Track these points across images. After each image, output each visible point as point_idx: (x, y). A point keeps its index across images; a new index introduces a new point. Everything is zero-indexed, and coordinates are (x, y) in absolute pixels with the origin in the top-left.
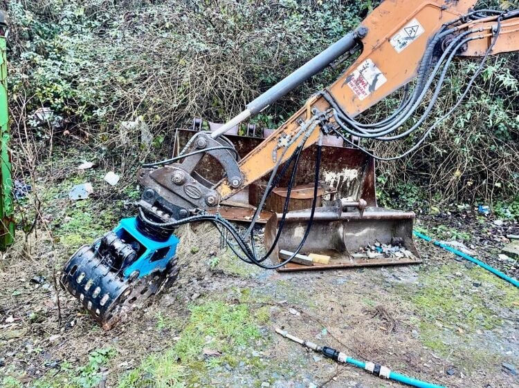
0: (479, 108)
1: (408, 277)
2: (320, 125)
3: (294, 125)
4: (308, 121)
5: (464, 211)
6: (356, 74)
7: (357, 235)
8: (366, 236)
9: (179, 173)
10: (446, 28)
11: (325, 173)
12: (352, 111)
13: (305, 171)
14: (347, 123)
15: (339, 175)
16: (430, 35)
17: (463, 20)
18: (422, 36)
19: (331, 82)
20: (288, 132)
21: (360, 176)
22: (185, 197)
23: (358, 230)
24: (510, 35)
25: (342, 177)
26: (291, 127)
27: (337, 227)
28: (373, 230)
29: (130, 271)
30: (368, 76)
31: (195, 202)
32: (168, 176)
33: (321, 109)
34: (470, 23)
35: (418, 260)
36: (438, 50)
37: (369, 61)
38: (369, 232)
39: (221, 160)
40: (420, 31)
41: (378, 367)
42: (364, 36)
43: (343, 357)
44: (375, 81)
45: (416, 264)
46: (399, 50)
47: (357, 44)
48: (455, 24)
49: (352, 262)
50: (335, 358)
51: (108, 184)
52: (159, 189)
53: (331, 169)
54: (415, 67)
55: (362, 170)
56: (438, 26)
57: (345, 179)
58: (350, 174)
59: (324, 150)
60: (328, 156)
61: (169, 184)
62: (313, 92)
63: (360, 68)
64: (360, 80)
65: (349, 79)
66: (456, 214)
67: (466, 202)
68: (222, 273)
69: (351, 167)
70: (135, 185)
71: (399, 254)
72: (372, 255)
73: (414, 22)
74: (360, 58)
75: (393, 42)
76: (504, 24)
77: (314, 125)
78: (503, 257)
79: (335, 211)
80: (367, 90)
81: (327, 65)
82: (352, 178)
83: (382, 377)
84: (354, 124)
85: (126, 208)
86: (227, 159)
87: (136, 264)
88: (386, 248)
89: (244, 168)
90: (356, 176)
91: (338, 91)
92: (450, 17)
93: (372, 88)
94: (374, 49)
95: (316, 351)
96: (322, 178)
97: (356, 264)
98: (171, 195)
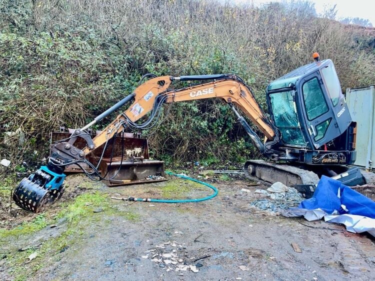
0: (188, 120)
1: (163, 184)
2: (122, 125)
3: (113, 125)
4: (118, 124)
5: (189, 165)
6: (134, 108)
7: (142, 173)
8: (145, 173)
9: (68, 145)
10: (160, 94)
11: (126, 151)
12: (133, 120)
13: (117, 150)
14: (132, 124)
15: (133, 151)
16: (156, 96)
17: (165, 92)
18: (153, 97)
19: (126, 110)
20: (111, 128)
21: (143, 151)
22: (70, 154)
23: (142, 171)
24: (179, 96)
25: (134, 152)
26: (112, 126)
27: (133, 169)
28: (148, 170)
29: (48, 185)
30: (138, 109)
31: (75, 156)
32: (63, 147)
33: (123, 120)
34: (167, 93)
35: (166, 179)
36: (158, 100)
37: (138, 104)
38: (147, 172)
39: (85, 139)
40: (152, 95)
41: (147, 199)
42: (135, 96)
43: (136, 199)
44: (140, 110)
45: (166, 181)
46: (147, 101)
47: (133, 98)
48: (162, 93)
49: (140, 181)
50: (133, 200)
51: (3, 166)
52: (58, 152)
53: (129, 148)
54: (152, 106)
55: (143, 148)
56: (158, 94)
57: (136, 153)
58: (138, 150)
59: (125, 139)
60: (127, 142)
61: (63, 150)
62: (118, 114)
63: (135, 106)
64: (135, 110)
65: (131, 109)
66: (186, 166)
67: (190, 161)
68: (85, 189)
69: (138, 147)
70: (21, 165)
71: (159, 178)
72: (148, 179)
73: (150, 92)
74: (134, 103)
75: (145, 98)
76: (176, 93)
77: (120, 125)
78: (199, 176)
79: (131, 161)
80: (138, 113)
81: (123, 104)
82: (139, 152)
83: (148, 201)
84: (135, 124)
85: (19, 176)
86: (88, 138)
87: (50, 182)
88: (154, 177)
89: (94, 142)
90: (141, 151)
91: (128, 113)
92: (161, 91)
93: (139, 112)
94: (139, 100)
95: (126, 200)
96: (125, 153)
97: (141, 182)
98: (64, 154)
